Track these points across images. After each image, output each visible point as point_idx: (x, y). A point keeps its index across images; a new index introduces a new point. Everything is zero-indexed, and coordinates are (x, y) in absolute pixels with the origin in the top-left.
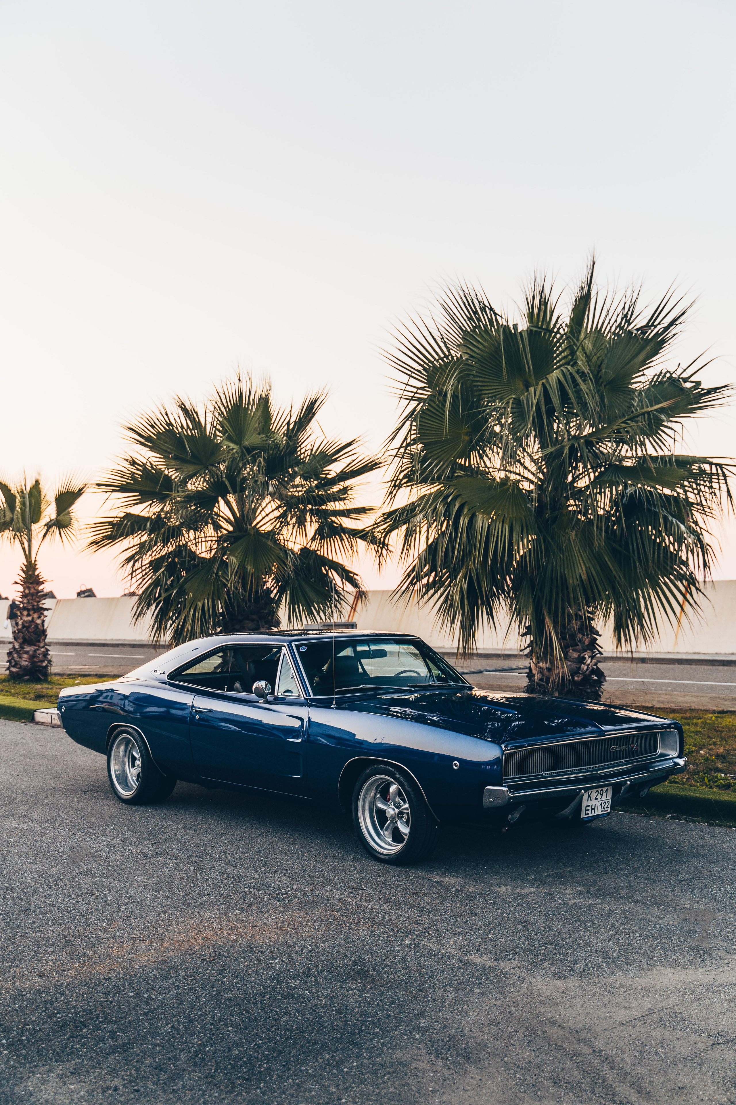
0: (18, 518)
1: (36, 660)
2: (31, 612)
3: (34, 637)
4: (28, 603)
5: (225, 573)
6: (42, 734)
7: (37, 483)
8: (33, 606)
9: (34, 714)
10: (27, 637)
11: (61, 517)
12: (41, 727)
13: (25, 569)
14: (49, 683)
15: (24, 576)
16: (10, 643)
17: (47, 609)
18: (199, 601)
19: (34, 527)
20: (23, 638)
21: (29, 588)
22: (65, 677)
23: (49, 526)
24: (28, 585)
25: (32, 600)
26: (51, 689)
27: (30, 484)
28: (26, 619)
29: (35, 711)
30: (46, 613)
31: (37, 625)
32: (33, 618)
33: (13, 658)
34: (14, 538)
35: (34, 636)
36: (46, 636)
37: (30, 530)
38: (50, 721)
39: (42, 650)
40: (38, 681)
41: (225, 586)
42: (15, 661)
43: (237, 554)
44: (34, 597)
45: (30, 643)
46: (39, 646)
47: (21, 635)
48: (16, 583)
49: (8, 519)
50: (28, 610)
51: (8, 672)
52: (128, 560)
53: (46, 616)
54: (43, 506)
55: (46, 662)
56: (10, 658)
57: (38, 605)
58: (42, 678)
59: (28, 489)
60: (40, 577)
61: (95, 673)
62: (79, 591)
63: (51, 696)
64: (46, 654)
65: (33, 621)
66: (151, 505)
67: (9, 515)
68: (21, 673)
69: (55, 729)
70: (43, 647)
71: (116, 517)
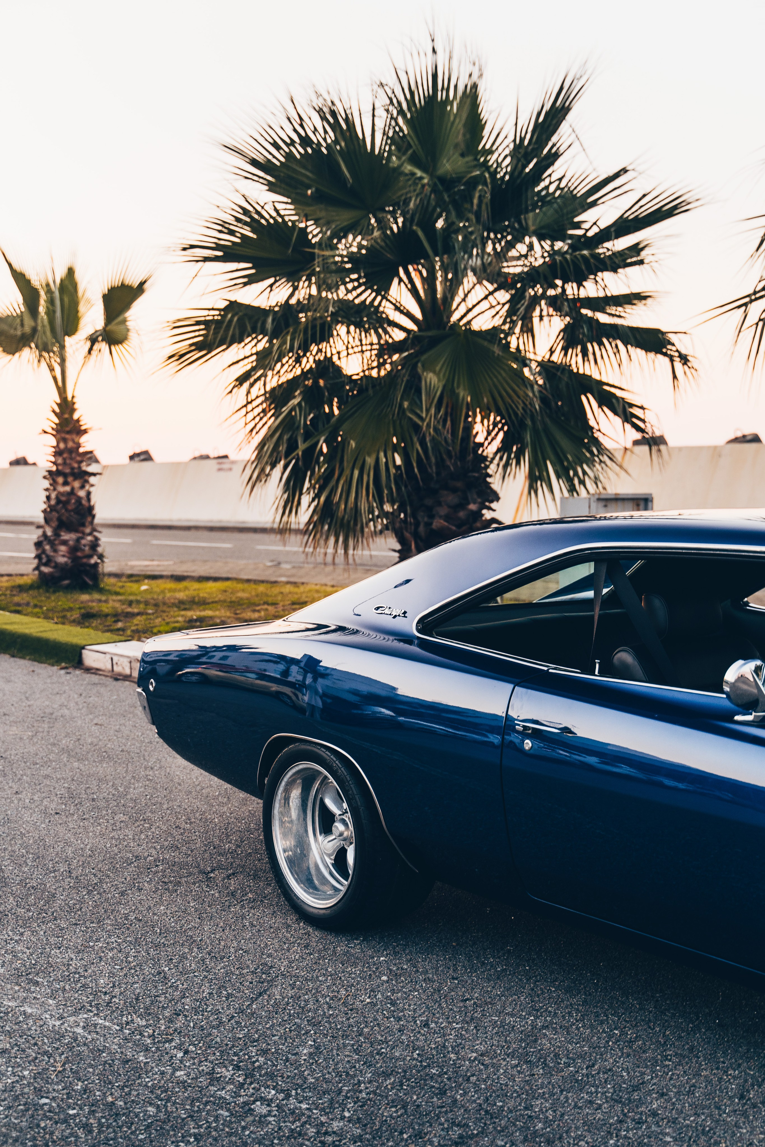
0: (43, 326)
1: (79, 554)
2: (70, 479)
3: (75, 518)
4: (65, 463)
5: (416, 403)
6: (99, 694)
7: (71, 272)
8: (73, 468)
9: (80, 655)
10: (64, 518)
11: (111, 327)
12: (95, 678)
13: (57, 410)
14: (101, 591)
15: (57, 421)
16: (39, 527)
17: (94, 474)
18: (369, 455)
19: (69, 341)
20: (59, 519)
21: (65, 440)
22: (124, 579)
23: (93, 340)
24: (63, 435)
25: (71, 459)
26: (106, 601)
27: (61, 273)
28: (61, 489)
29: (83, 648)
30: (92, 480)
31: (79, 499)
32: (73, 489)
33: (44, 552)
34: (39, 361)
35: (76, 516)
36: (93, 517)
37: (62, 347)
38: (109, 667)
39: (89, 538)
40: (84, 588)
41: (417, 428)
42: (48, 556)
43: (438, 368)
44: (73, 455)
45: (70, 528)
46: (83, 533)
47: (55, 514)
48: (45, 432)
49: (27, 329)
50: (65, 475)
51: (36, 572)
52: (241, 380)
53: (92, 485)
54: (82, 308)
55: (95, 557)
56: (39, 552)
57: (80, 467)
58: (90, 583)
59: (58, 281)
60: (81, 423)
61: (169, 573)
62: (131, 454)
63: (107, 615)
64: (95, 545)
65: (72, 492)
66: (271, 286)
67: (29, 323)
68: (57, 575)
69: (119, 683)
70: (90, 534)
71: (213, 309)
